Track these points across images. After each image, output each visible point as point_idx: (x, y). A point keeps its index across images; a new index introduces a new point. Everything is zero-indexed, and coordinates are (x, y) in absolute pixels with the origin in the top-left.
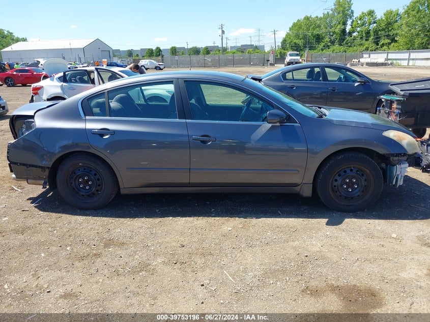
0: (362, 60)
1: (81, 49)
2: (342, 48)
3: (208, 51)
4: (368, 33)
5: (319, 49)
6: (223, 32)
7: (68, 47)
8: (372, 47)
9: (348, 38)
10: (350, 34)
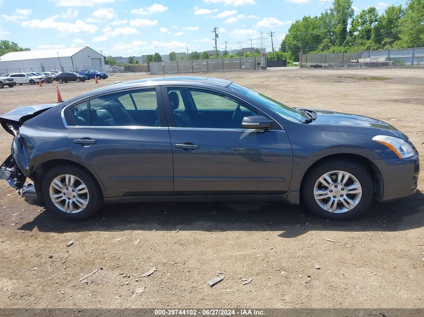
0: (361, 60)
1: (69, 57)
2: (342, 49)
3: (206, 55)
4: (368, 31)
5: (319, 50)
6: (217, 36)
7: (56, 56)
8: (374, 46)
9: (348, 37)
10: (351, 33)
